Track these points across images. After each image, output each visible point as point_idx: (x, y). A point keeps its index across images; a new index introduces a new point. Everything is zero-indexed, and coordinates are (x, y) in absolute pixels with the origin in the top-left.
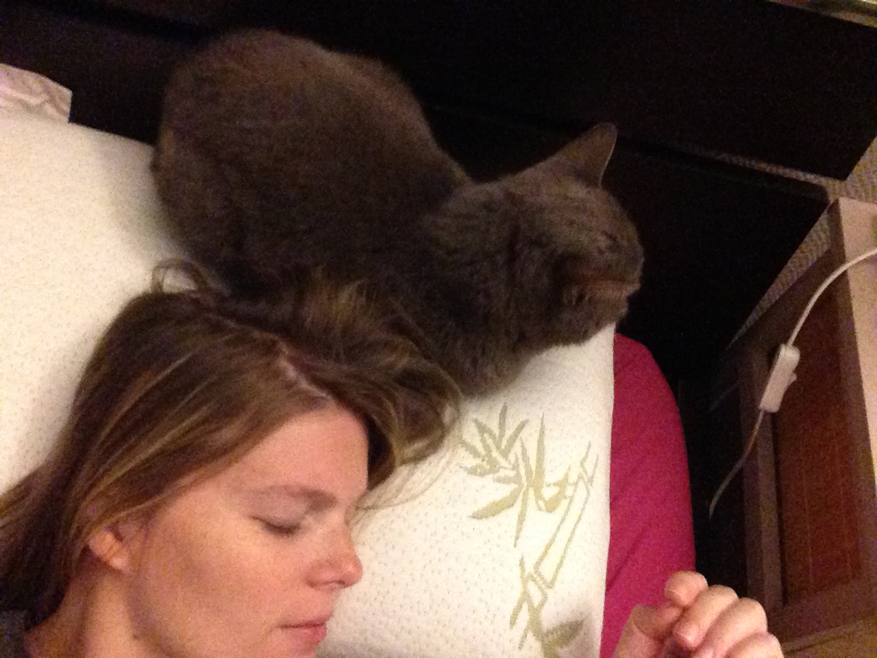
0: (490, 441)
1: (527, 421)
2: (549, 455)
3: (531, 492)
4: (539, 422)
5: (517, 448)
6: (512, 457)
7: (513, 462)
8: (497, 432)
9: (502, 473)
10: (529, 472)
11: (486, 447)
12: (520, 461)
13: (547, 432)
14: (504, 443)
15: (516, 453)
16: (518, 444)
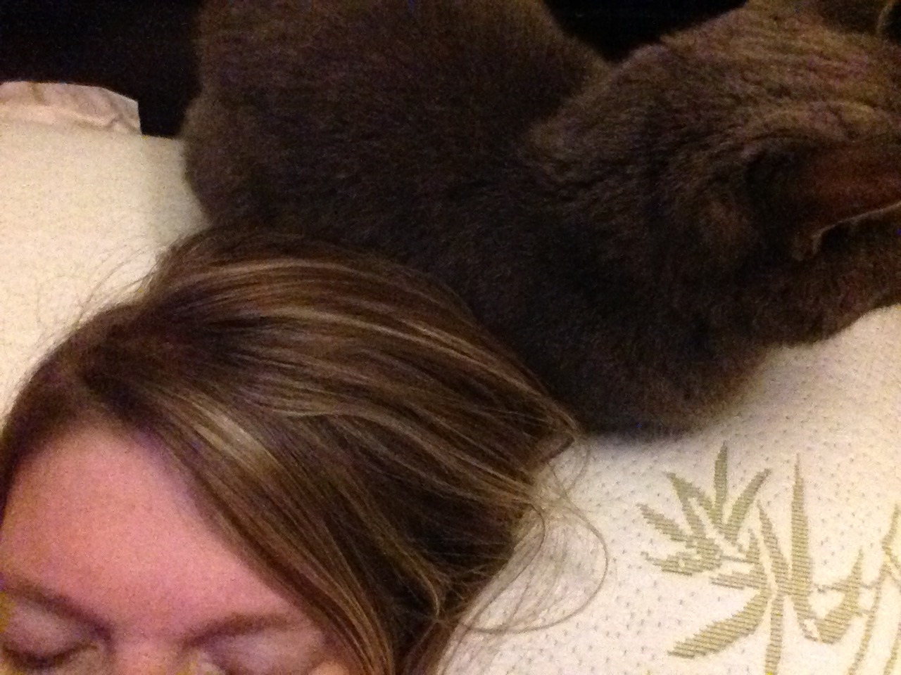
0: (699, 511)
1: (768, 472)
2: (816, 533)
3: (788, 604)
4: (792, 472)
5: (752, 521)
6: (744, 539)
7: (746, 548)
8: (711, 493)
9: (728, 569)
10: (779, 565)
11: (694, 521)
12: (761, 545)
13: (809, 491)
14: (727, 512)
15: (750, 530)
16: (754, 512)
